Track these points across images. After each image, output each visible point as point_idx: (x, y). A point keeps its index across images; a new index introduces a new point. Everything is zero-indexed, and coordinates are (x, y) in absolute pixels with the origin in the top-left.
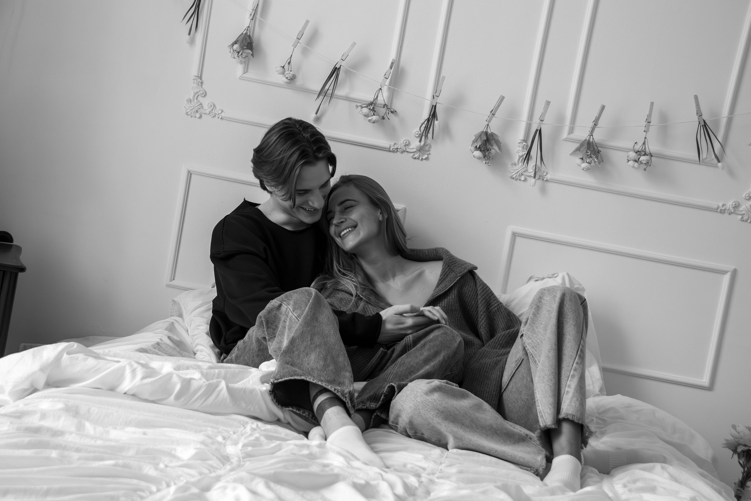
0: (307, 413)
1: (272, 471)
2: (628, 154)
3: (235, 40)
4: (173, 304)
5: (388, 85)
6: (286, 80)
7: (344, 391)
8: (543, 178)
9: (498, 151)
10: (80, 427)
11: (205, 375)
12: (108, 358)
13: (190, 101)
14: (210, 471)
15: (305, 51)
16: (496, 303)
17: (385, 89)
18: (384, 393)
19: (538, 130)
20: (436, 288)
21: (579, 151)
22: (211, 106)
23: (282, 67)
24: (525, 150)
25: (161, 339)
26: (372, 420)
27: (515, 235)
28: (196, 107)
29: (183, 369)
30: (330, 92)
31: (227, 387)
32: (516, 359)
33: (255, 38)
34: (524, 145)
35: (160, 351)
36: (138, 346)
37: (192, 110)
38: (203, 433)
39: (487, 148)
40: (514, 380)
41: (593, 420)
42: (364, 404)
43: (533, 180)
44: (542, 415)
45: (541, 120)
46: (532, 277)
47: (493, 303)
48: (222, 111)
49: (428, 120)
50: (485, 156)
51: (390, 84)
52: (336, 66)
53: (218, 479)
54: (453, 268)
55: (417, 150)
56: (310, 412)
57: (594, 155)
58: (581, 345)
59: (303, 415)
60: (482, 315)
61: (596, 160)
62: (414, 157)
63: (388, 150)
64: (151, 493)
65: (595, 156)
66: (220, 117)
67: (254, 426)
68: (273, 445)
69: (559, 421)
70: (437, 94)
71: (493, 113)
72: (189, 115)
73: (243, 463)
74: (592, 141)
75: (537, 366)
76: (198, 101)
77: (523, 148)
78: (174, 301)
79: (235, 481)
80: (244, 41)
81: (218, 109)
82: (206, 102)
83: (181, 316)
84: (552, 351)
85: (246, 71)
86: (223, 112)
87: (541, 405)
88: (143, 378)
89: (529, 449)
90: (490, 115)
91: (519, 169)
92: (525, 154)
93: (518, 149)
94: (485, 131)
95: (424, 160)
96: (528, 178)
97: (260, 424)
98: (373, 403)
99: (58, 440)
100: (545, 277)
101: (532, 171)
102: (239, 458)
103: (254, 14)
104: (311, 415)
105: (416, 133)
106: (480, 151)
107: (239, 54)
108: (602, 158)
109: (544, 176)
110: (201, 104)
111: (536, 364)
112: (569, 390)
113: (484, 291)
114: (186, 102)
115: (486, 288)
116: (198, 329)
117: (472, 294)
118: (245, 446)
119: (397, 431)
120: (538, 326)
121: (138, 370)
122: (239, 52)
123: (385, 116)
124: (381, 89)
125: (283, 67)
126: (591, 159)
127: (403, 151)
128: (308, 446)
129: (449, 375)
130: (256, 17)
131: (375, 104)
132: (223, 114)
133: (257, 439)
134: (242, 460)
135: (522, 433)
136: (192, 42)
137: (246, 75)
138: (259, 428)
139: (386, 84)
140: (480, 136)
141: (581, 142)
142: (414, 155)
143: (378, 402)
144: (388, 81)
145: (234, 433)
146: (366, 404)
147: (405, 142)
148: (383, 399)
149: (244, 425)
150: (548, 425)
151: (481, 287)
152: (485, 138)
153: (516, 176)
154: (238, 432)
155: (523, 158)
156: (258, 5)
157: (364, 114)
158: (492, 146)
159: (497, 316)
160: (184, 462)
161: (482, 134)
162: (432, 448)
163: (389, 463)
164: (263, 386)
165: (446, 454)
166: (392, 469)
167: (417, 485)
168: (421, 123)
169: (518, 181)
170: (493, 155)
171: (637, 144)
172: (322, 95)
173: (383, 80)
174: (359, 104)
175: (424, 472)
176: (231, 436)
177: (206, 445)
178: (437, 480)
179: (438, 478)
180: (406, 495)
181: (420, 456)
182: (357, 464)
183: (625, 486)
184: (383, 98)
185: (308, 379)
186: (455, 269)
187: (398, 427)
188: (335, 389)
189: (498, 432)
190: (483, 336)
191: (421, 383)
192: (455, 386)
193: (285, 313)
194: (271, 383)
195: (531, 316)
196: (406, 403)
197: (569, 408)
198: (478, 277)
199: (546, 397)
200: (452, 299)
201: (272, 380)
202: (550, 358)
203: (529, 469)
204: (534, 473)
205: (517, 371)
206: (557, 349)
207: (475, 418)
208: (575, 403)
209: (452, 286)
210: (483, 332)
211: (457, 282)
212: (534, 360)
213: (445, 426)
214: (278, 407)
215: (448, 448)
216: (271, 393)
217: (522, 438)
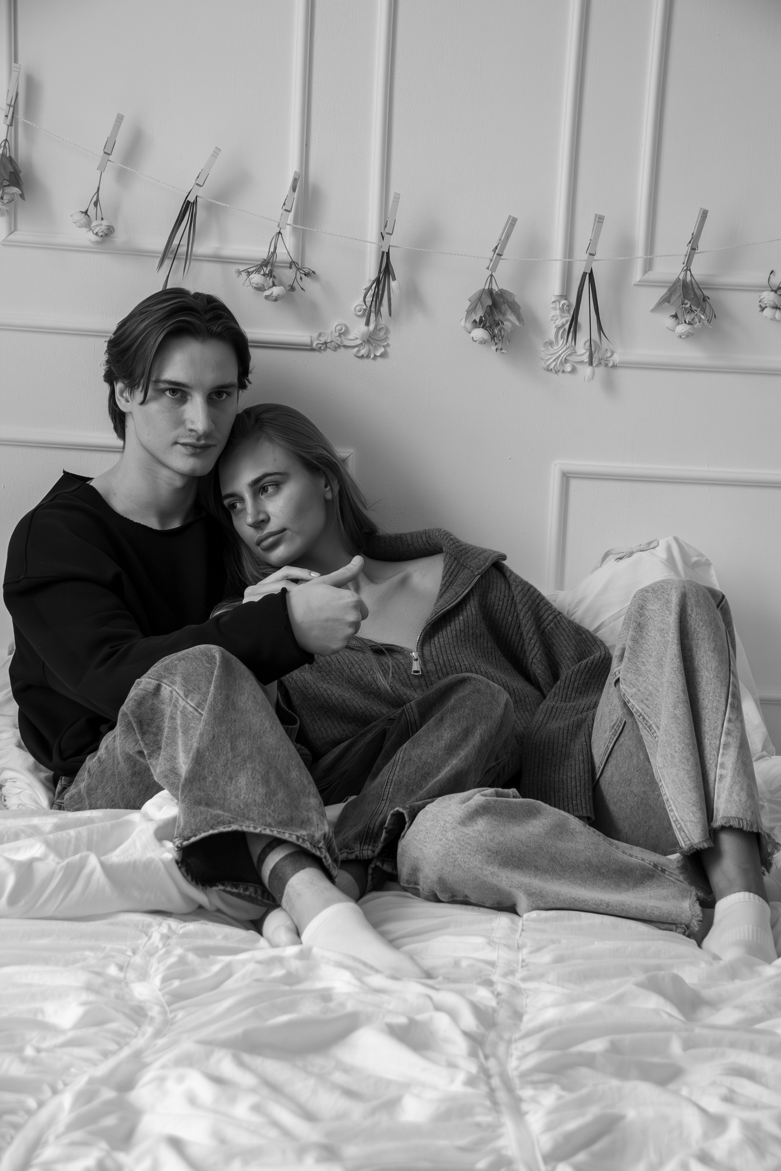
0: (251, 889)
1: (238, 1030)
2: (760, 296)
5: (291, 223)
6: (94, 238)
7: (313, 837)
8: (606, 362)
9: (517, 323)
11: (53, 847)
14: (118, 1044)
15: (124, 176)
16: (551, 614)
17: (287, 232)
18: (386, 828)
19: (586, 273)
20: (438, 600)
21: (669, 302)
23: (82, 212)
24: (567, 314)
26: (370, 877)
27: (566, 477)
29: (9, 841)
30: (183, 249)
31: (102, 864)
32: (612, 724)
33: (21, 159)
34: (563, 305)
38: (79, 965)
39: (495, 321)
40: (612, 762)
42: (350, 849)
43: (588, 370)
44: (681, 826)
45: (590, 254)
46: (609, 551)
47: (545, 616)
49: (378, 281)
50: (493, 337)
51: (295, 221)
52: (188, 199)
53: (140, 1059)
54: (464, 561)
55: (364, 341)
56: (257, 886)
57: (698, 307)
58: (733, 685)
59: (244, 895)
60: (531, 639)
61: (702, 317)
62: (360, 354)
63: (309, 348)
64: (30, 1113)
65: (699, 309)
67: (163, 929)
68: (216, 968)
69: (714, 834)
70: (388, 230)
71: (498, 253)
73: (173, 1015)
74: (690, 279)
75: (655, 735)
77: (562, 310)
79: (178, 1062)
84: (681, 706)
85: (13, 229)
87: (677, 808)
89: (664, 892)
90: (493, 257)
91: (560, 352)
92: (567, 322)
93: (553, 313)
94: (487, 288)
95: (379, 358)
96: (579, 367)
97: (173, 923)
98: (366, 847)
100: (634, 550)
101: (584, 351)
102: (162, 1006)
103: (13, 113)
104: (259, 892)
105: (358, 308)
106: (483, 327)
108: (713, 310)
109: (608, 359)
111: (653, 731)
112: (724, 772)
113: (525, 595)
115: (529, 590)
117: (505, 604)
118: (166, 980)
119: (416, 893)
120: (645, 660)
123: (296, 285)
124: (279, 233)
126: (693, 315)
127: (337, 346)
128: (279, 960)
130: (17, 119)
131: (272, 265)
133: (182, 960)
134: (167, 1009)
135: (646, 863)
137: (14, 237)
138: (174, 932)
139: (288, 223)
140: (478, 299)
141: (671, 285)
142: (359, 351)
143: (377, 844)
144: (291, 215)
145: (134, 952)
146: (353, 849)
147: (338, 328)
148: (385, 839)
149: (146, 931)
150: (696, 844)
151: (519, 588)
152: (489, 302)
153: (555, 366)
154: (139, 948)
155: (565, 329)
156: (17, 96)
157: (254, 285)
158: (504, 314)
159: (556, 637)
160: (70, 1035)
161: (483, 294)
162: (492, 916)
163: (428, 962)
164: (163, 849)
165: (520, 924)
166: (440, 978)
167: (493, 1003)
168: (365, 288)
169: (560, 374)
170: (509, 331)
171: (774, 275)
172: (169, 258)
173: (282, 214)
174: (242, 268)
175: (494, 970)
176: (132, 961)
177: (97, 992)
178: (523, 985)
179: (524, 980)
180: (482, 1030)
181: (480, 940)
182: (377, 981)
184: (287, 249)
185: (245, 829)
186: (469, 564)
187: (418, 887)
188: (298, 838)
189: (603, 870)
190: (540, 679)
191: (450, 802)
192: (514, 797)
193: (171, 700)
194: (178, 847)
195: (629, 643)
196: (426, 844)
197: (729, 807)
198: (512, 573)
199: (683, 793)
200: (472, 615)
201: (178, 843)
202: (679, 718)
203: (674, 927)
204: (684, 934)
205: (618, 744)
206: (688, 700)
207: (559, 852)
208: (738, 795)
209: (468, 594)
210: (538, 671)
211: (475, 584)
212: (646, 724)
213: (507, 878)
214: (197, 888)
215: (519, 911)
216: (180, 865)
217: (648, 874)
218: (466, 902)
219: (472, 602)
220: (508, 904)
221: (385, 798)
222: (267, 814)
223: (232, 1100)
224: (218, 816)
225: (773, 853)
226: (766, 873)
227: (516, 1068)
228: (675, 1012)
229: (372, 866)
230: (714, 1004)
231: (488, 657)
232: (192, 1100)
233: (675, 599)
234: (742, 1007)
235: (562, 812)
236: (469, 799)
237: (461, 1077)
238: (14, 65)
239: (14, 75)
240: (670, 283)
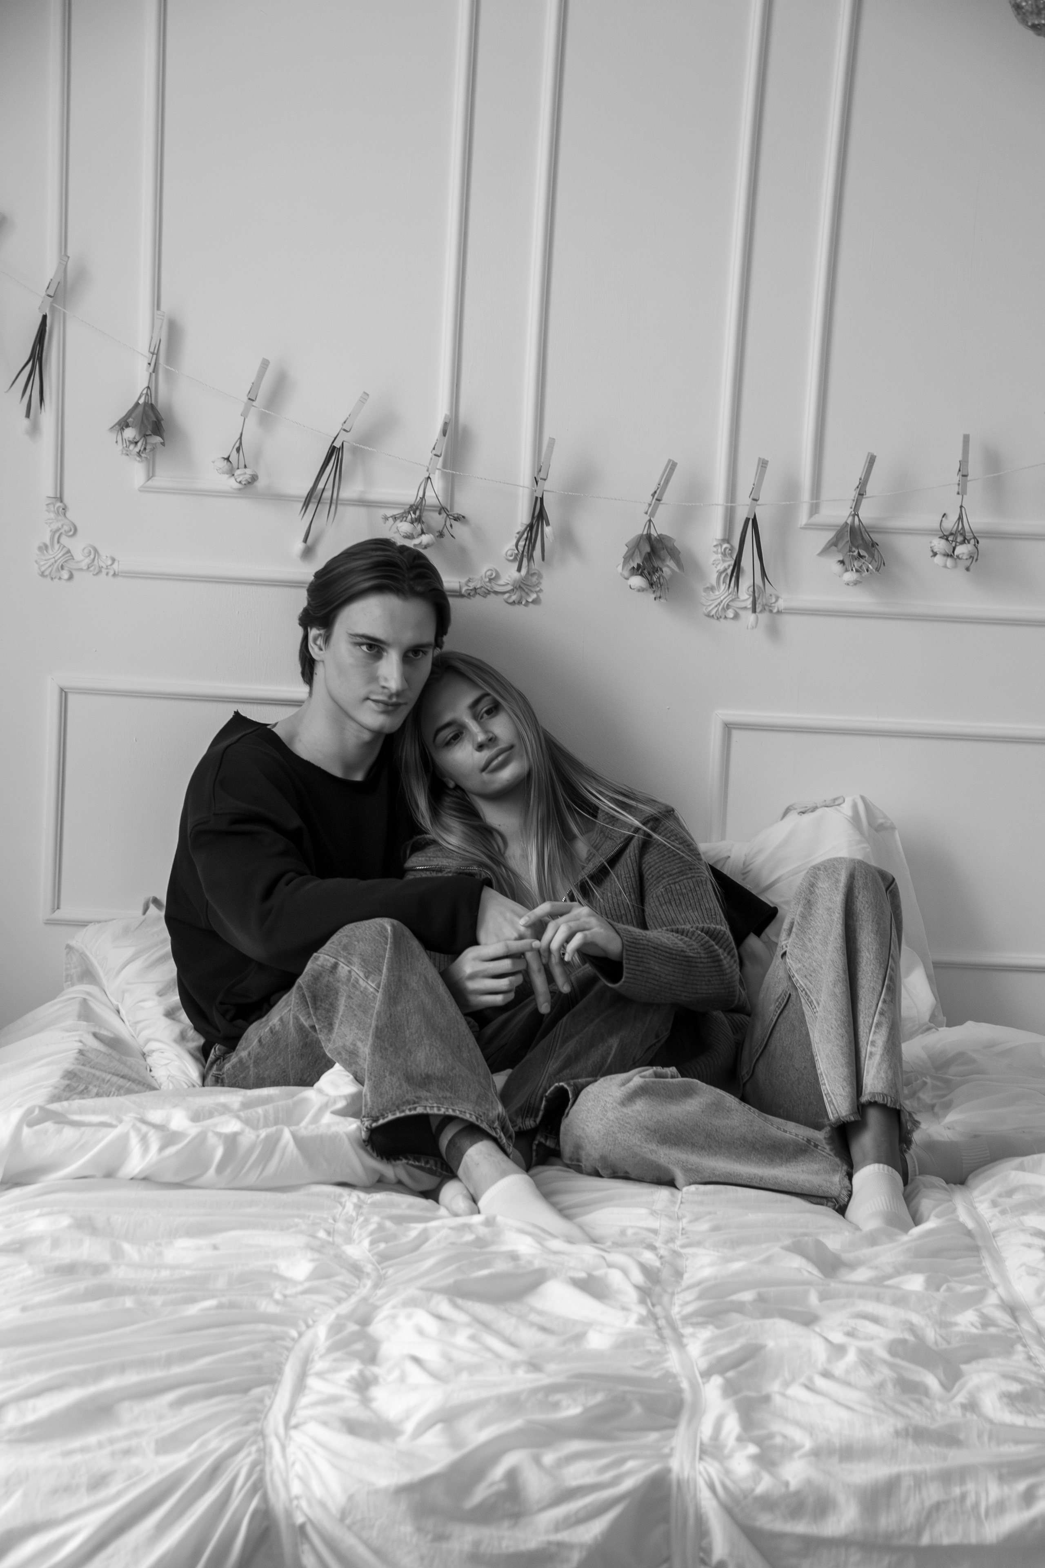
2: (931, 543)
3: (124, 419)
5: (441, 468)
6: (236, 485)
7: (488, 1115)
8: (771, 608)
9: (676, 569)
11: (247, 1122)
13: (44, 548)
15: (265, 420)
17: (436, 476)
18: (547, 1102)
19: (750, 518)
21: (836, 546)
22: (90, 553)
23: (225, 459)
24: (729, 558)
27: (728, 728)
28: (58, 559)
30: (327, 494)
31: (294, 1137)
32: (777, 996)
33: (161, 403)
34: (725, 549)
37: (52, 566)
38: (294, 1229)
39: (653, 567)
40: (776, 1035)
41: (925, 1083)
43: (752, 617)
44: (832, 1099)
45: (754, 500)
48: (113, 560)
49: (531, 527)
50: (651, 585)
51: (445, 465)
52: (335, 444)
55: (516, 587)
56: (437, 1158)
57: (866, 553)
58: (891, 968)
59: (425, 1167)
61: (870, 563)
62: (511, 601)
63: (457, 594)
64: (294, 1339)
65: (868, 556)
66: (112, 573)
69: (861, 1108)
70: (542, 475)
71: (657, 497)
72: (47, 576)
73: (386, 1271)
74: (858, 524)
75: (815, 1010)
76: (62, 546)
77: (724, 554)
78: (70, 948)
80: (146, 422)
81: (104, 558)
82: (78, 547)
83: (95, 981)
84: (840, 984)
85: (151, 475)
86: (116, 563)
87: (828, 1082)
88: (161, 1148)
89: (816, 1166)
90: (652, 502)
91: (722, 598)
92: (729, 566)
93: (715, 557)
94: (645, 533)
95: (531, 605)
96: (742, 613)
97: (361, 1194)
98: (528, 1119)
101: (747, 597)
102: (375, 1265)
103: (155, 361)
105: (509, 553)
106: (641, 575)
107: (137, 447)
108: (882, 557)
109: (773, 605)
110: (69, 551)
111: (813, 1007)
112: (874, 1049)
114: (38, 553)
119: (578, 1168)
120: (811, 937)
122: (137, 445)
123: (445, 531)
124: (429, 478)
126: (861, 562)
127: (487, 591)
130: (159, 366)
131: (421, 510)
132: (115, 566)
133: (381, 1227)
134: (379, 1266)
135: (800, 1136)
136: (35, 430)
137: (149, 483)
139: (438, 467)
140: (635, 546)
141: (839, 528)
142: (509, 597)
143: (537, 1114)
144: (441, 459)
147: (489, 573)
148: (546, 1112)
150: (843, 1117)
152: (648, 548)
153: (716, 612)
154: (339, 1217)
155: (727, 574)
156: (160, 341)
158: (663, 560)
160: (305, 1285)
161: (642, 540)
168: (517, 531)
169: (722, 620)
170: (667, 578)
171: (946, 518)
172: (313, 505)
173: (431, 459)
175: (657, 1238)
178: (683, 1251)
179: (683, 1246)
181: (643, 1211)
182: (554, 1244)
183: (994, 1204)
184: (435, 493)
187: (581, 1164)
189: (758, 1146)
191: (611, 1084)
192: (672, 1076)
193: (348, 979)
194: (367, 1128)
195: (797, 918)
196: (588, 1123)
197: (877, 1083)
199: (835, 1067)
201: (367, 1123)
202: (838, 996)
203: (824, 1201)
204: (834, 1208)
205: (781, 1017)
206: (848, 979)
207: (714, 1129)
208: (885, 1072)
212: (809, 1000)
213: (665, 1154)
214: (381, 1162)
215: (678, 1184)
216: (366, 1143)
217: (801, 1149)
218: (628, 1177)
220: (667, 1178)
225: (913, 1131)
226: (906, 1150)
228: (815, 1271)
230: (852, 1267)
232: (423, 1331)
233: (844, 878)
234: (877, 1267)
235: (719, 1091)
236: (628, 1080)
237: (632, 1317)
239: (157, 320)
240: (838, 526)
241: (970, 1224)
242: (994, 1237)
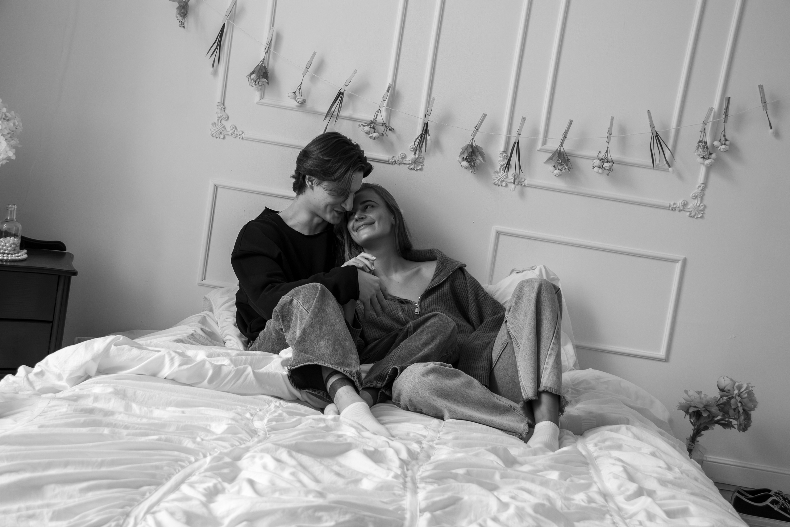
0: (321, 393)
1: (294, 442)
2: (593, 162)
3: (252, 71)
4: (204, 301)
5: (386, 106)
6: (297, 104)
7: (352, 371)
8: (521, 184)
9: (482, 161)
10: (128, 408)
11: (234, 362)
12: (150, 348)
13: (214, 124)
14: (240, 443)
15: (313, 79)
16: (483, 293)
17: (383, 110)
18: (389, 375)
19: (516, 142)
20: (431, 281)
21: (552, 160)
22: (233, 128)
23: (293, 93)
24: (506, 160)
25: (195, 331)
26: (379, 397)
27: (498, 233)
28: (220, 129)
29: (214, 357)
30: (336, 113)
31: (253, 372)
32: (502, 343)
33: (270, 67)
34: (505, 155)
35: (194, 341)
36: (175, 338)
37: (217, 132)
38: (233, 411)
39: (472, 159)
40: (501, 360)
41: (568, 391)
42: (372, 383)
43: (513, 186)
44: (525, 389)
45: (518, 134)
46: (514, 269)
47: (480, 294)
49: (421, 136)
50: (471, 166)
51: (387, 105)
52: (340, 91)
53: (247, 449)
54: (446, 265)
55: (413, 162)
56: (324, 392)
58: (557, 328)
60: (472, 303)
61: (566, 167)
62: (410, 168)
63: (387, 163)
64: (190, 463)
65: (565, 164)
66: (241, 138)
67: (278, 404)
68: (294, 420)
69: (539, 394)
70: (428, 113)
71: (477, 129)
72: (214, 136)
73: (269, 436)
74: (562, 150)
75: (519, 347)
76: (222, 124)
77: (504, 158)
78: (205, 298)
79: (262, 451)
80: (260, 71)
81: (239, 131)
82: (228, 125)
83: (211, 310)
84: (532, 334)
85: (262, 97)
86: (244, 133)
87: (524, 380)
88: (180, 365)
89: (513, 419)
90: (474, 130)
91: (501, 177)
92: (505, 163)
93: (499, 159)
94: (470, 144)
95: (419, 171)
96: (509, 184)
97: (282, 402)
98: (379, 383)
99: (110, 419)
100: (525, 269)
101: (512, 177)
102: (266, 432)
103: (269, 48)
104: (325, 395)
105: (411, 147)
106: (467, 161)
107: (256, 82)
108: (571, 165)
109: (522, 182)
110: (224, 127)
111: (519, 345)
112: (548, 366)
113: (472, 283)
114: (211, 125)
115: (474, 281)
116: (226, 321)
117: (462, 287)
118: (270, 421)
119: (399, 405)
120: (519, 313)
121: (175, 358)
122: (256, 81)
123: (384, 133)
124: (379, 110)
125: (295, 93)
126: (562, 167)
127: (400, 163)
128: (324, 420)
129: (445, 356)
130: (270, 51)
131: (375, 123)
132: (243, 135)
133: (280, 415)
134: (267, 433)
135: (506, 405)
136: (215, 73)
137: (262, 101)
139: (384, 106)
140: (465, 149)
141: (554, 152)
143: (384, 381)
144: (386, 102)
145: (260, 410)
147: (402, 155)
148: (388, 380)
149: (269, 403)
150: (530, 397)
151: (470, 280)
152: (471, 150)
153: (498, 183)
154: (263, 409)
155: (504, 167)
156: (271, 40)
157: (365, 131)
158: (477, 157)
159: (484, 304)
160: (218, 436)
161: (468, 147)
162: (431, 419)
163: (394, 432)
164: (284, 370)
165: (443, 424)
166: (397, 438)
167: (419, 450)
168: (415, 137)
169: (500, 186)
170: (478, 164)
171: (600, 153)
172: (329, 116)
173: (381, 102)
174: (361, 124)
175: (424, 439)
176: (258, 413)
177: (236, 421)
178: (436, 446)
179: (437, 444)
180: (410, 459)
181: (421, 426)
182: (366, 434)
183: (596, 445)
184: (382, 117)
185: (320, 364)
186: (448, 266)
187: (400, 403)
188: (344, 371)
189: (486, 405)
190: (474, 322)
191: (419, 366)
192: (449, 367)
193: (297, 306)
194: (289, 370)
195: (513, 304)
196: (405, 383)
197: (548, 382)
198: (467, 272)
199: (527, 373)
200: (446, 290)
201: (289, 368)
202: (531, 340)
203: (515, 434)
204: (519, 438)
205: (504, 352)
206: (536, 332)
207: (466, 394)
208: (553, 377)
209: (446, 280)
210: (474, 318)
211: (449, 276)
212: (516, 342)
213: (441, 402)
214: (297, 390)
215: (445, 418)
216: (289, 378)
217: (507, 410)
218: (421, 412)
219: (447, 284)
220: (440, 415)
221: (391, 362)
222: (332, 359)
223: (283, 469)
224: (309, 357)
225: (565, 406)
226: (561, 415)
227: (420, 475)
228: (501, 463)
229: (381, 391)
230: (521, 464)
231: (451, 310)
232: (265, 467)
233: (536, 286)
234: (534, 466)
235: (471, 377)
236: (428, 365)
237: (392, 474)
238: (272, 27)
239: (271, 32)
240: (553, 151)
241: (584, 453)
242: (595, 459)
